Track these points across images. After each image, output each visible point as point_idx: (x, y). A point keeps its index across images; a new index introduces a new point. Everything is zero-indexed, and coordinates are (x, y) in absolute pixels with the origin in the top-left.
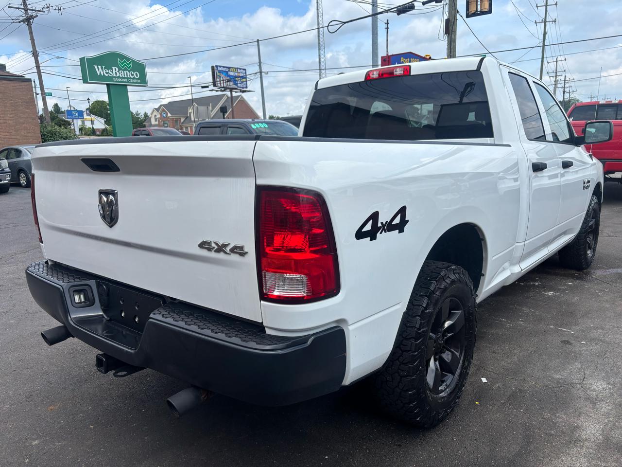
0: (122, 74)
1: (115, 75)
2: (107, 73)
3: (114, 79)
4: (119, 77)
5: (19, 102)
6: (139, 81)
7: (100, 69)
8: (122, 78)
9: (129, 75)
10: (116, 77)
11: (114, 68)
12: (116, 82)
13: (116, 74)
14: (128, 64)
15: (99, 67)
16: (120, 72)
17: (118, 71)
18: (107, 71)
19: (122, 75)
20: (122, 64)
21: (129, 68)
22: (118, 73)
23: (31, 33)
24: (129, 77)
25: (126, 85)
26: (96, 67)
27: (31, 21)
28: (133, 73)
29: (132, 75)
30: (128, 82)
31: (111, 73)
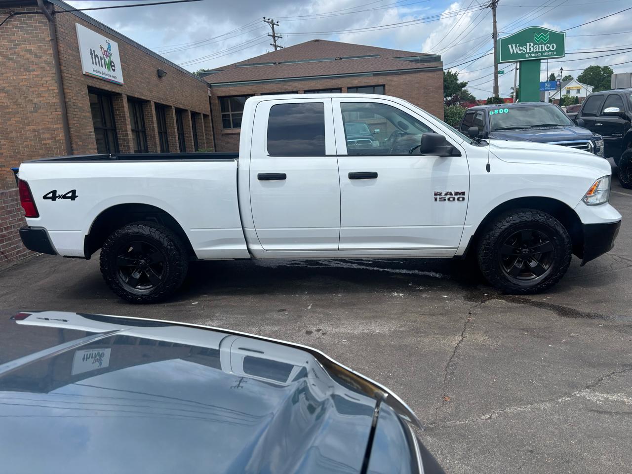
0: (537, 48)
1: (528, 51)
2: (520, 50)
3: (527, 56)
4: (533, 52)
5: (430, 89)
6: (555, 53)
7: (514, 48)
8: (536, 52)
9: (545, 48)
10: (528, 53)
11: (528, 44)
12: (529, 57)
13: (530, 49)
14: (545, 38)
15: (514, 45)
16: (535, 47)
17: (533, 47)
18: (521, 48)
19: (536, 50)
20: (538, 38)
21: (545, 41)
22: (532, 48)
23: (494, 16)
24: (543, 50)
25: (540, 60)
26: (510, 46)
27: (496, 4)
28: (549, 45)
29: (548, 48)
30: (542, 56)
31: (525, 50)
